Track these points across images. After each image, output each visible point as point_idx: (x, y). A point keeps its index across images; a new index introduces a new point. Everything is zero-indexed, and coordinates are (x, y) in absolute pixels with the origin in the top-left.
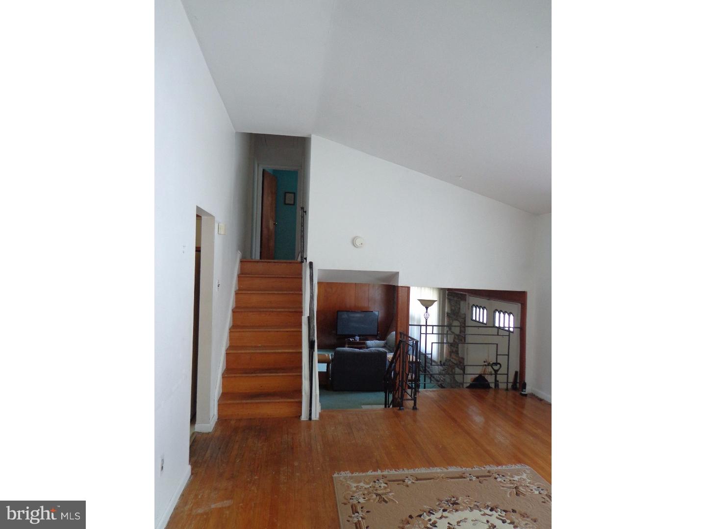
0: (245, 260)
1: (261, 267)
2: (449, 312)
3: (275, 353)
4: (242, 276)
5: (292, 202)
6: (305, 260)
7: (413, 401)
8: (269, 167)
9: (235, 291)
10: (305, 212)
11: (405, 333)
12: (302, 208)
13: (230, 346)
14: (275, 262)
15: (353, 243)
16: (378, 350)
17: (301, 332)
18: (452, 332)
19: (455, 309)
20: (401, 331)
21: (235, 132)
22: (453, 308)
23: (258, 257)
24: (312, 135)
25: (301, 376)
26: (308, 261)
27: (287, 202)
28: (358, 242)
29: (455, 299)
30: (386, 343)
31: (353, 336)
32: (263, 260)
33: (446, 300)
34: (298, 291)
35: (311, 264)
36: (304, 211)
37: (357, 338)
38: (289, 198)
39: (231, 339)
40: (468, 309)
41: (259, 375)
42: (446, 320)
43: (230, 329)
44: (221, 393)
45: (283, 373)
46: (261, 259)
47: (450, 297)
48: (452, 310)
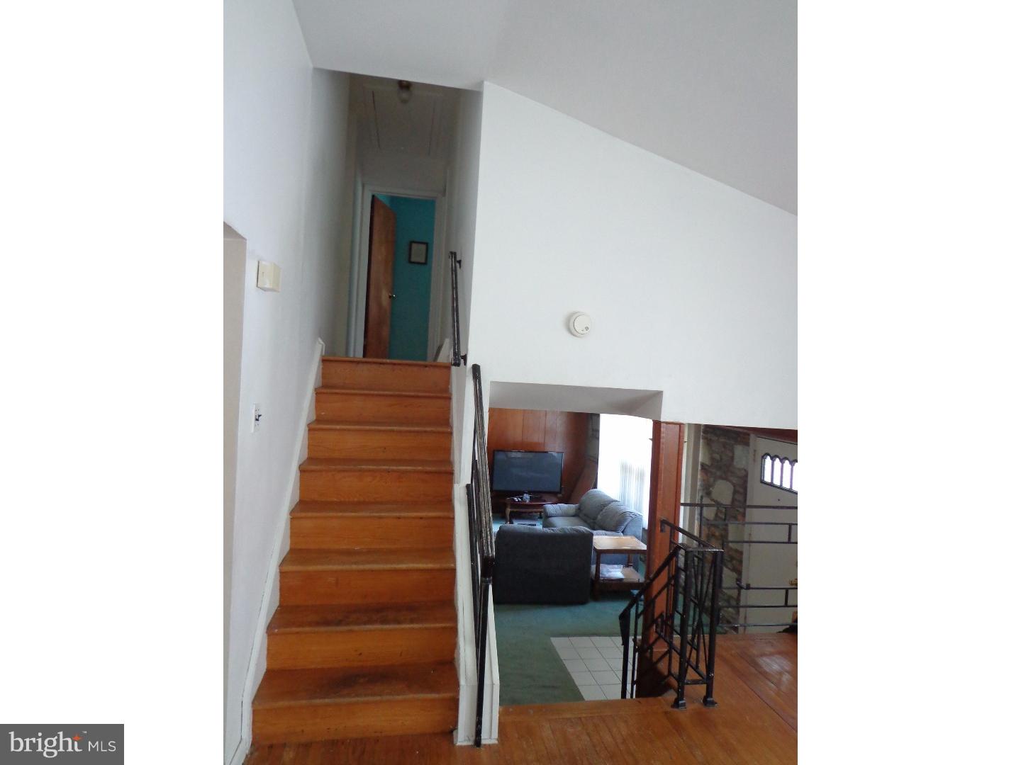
0: (332, 358)
1: (366, 373)
2: (708, 462)
3: (396, 571)
4: (324, 391)
5: (423, 260)
6: (462, 361)
7: (705, 686)
8: (385, 191)
9: (308, 425)
10: (460, 262)
11: (671, 521)
12: (453, 254)
13: (292, 551)
14: (395, 364)
15: (569, 326)
16: (577, 531)
17: (453, 518)
18: (712, 500)
19: (721, 459)
20: (663, 518)
21: (311, 66)
22: (717, 457)
23: (359, 354)
24: (486, 83)
25: (454, 631)
26: (470, 362)
27: (413, 259)
28: (579, 326)
29: (722, 440)
30: (579, 509)
31: (520, 494)
32: (370, 360)
33: (701, 441)
34: (443, 425)
35: (476, 369)
36: (457, 263)
37: (527, 497)
38: (418, 253)
39: (295, 532)
40: (754, 460)
41: (356, 628)
42: (699, 477)
43: (292, 512)
44: (264, 670)
45: (412, 621)
46: (364, 356)
47: (709, 436)
48: (712, 459)
